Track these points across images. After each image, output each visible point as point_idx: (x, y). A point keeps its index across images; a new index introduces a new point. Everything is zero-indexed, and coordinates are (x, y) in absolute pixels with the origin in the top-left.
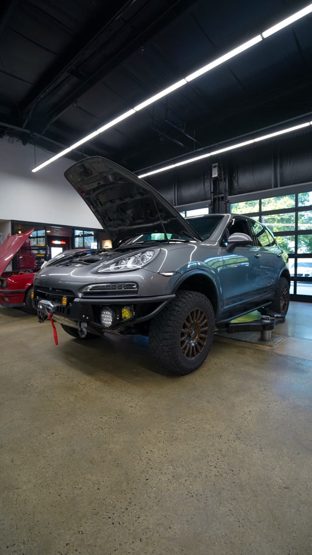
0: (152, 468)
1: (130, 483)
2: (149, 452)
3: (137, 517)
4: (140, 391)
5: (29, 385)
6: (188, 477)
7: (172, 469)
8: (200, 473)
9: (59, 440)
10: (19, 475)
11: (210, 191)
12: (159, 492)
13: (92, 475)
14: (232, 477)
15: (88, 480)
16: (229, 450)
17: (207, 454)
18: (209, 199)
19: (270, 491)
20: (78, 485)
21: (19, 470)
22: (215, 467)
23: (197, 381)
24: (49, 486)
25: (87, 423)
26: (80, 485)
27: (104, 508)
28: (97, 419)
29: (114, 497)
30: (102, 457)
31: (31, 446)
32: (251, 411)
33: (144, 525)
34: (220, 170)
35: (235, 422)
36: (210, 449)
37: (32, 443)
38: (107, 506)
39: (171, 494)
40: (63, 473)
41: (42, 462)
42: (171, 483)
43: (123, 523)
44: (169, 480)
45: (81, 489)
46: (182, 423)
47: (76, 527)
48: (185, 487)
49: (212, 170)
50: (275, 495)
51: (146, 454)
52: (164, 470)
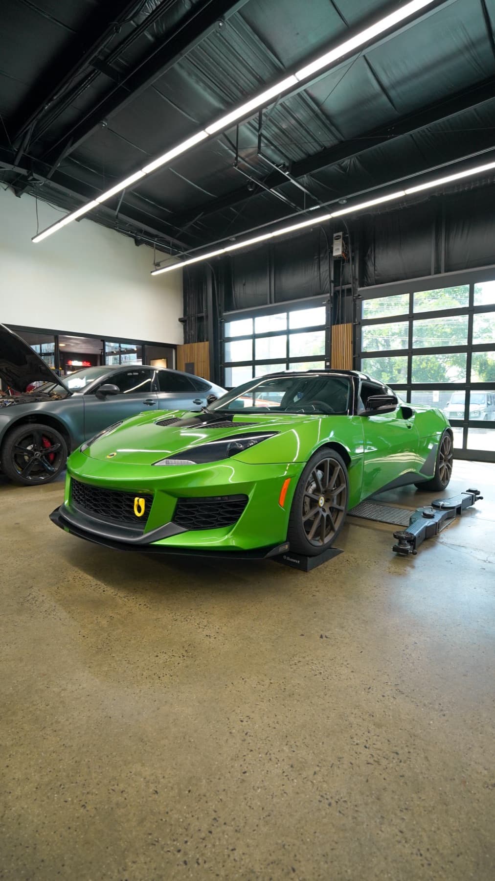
0: (251, 751)
1: (213, 780)
2: (245, 720)
3: (231, 848)
4: (222, 609)
5: (29, 598)
6: (318, 766)
7: (287, 751)
8: (340, 759)
9: (83, 698)
10: (7, 766)
11: (328, 278)
12: (268, 797)
13: (143, 765)
14: (397, 765)
15: (136, 775)
16: (387, 714)
17: (347, 723)
18: (328, 293)
19: (470, 791)
20: (118, 785)
21: (8, 756)
22: (366, 747)
23: (318, 591)
24: (63, 788)
25: (132, 666)
26: (122, 786)
27: (168, 830)
28: (148, 659)
29: (185, 807)
30: (161, 730)
31: (31, 709)
32: (416, 643)
33: (243, 865)
34: (346, 244)
35: (392, 663)
36: (352, 713)
37: (34, 705)
38: (173, 828)
39: (291, 800)
40: (89, 761)
41: (52, 741)
42: (288, 778)
43: (205, 862)
44: (284, 772)
45: (124, 793)
46: (299, 664)
47: (116, 871)
48: (315, 787)
49: (332, 243)
50: (478, 800)
51: (240, 722)
52: (274, 754)
